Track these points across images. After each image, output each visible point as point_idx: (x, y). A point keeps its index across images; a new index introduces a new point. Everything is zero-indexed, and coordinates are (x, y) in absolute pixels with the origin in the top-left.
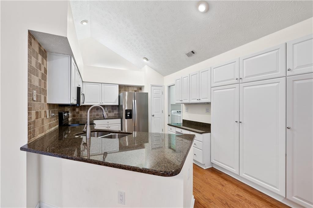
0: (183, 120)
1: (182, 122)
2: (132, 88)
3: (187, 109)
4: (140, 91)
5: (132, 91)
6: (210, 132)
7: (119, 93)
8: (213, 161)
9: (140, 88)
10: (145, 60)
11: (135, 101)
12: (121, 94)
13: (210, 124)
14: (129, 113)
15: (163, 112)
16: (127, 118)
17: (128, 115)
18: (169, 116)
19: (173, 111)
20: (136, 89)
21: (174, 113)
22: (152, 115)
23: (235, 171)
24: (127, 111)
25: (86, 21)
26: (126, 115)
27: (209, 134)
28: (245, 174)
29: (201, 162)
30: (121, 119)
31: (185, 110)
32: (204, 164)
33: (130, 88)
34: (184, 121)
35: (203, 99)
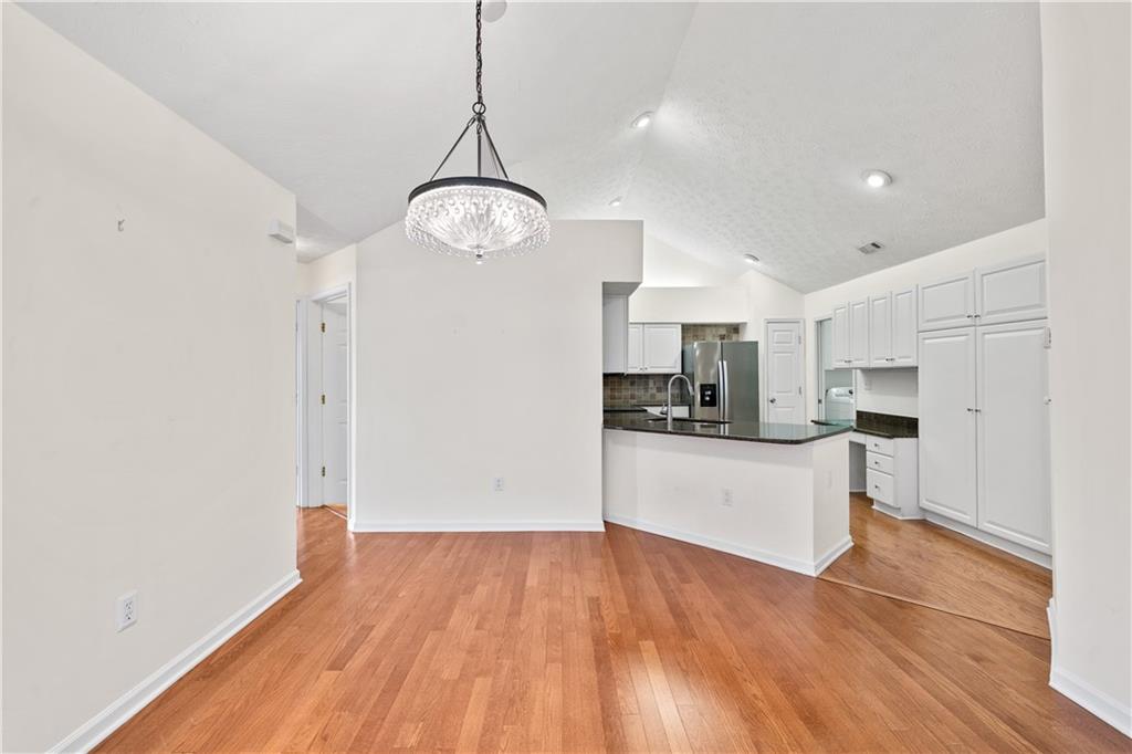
0: (858, 412)
1: (854, 417)
2: (714, 330)
3: (869, 385)
4: (734, 338)
5: (714, 336)
6: (917, 437)
7: (683, 344)
8: (925, 504)
9: (735, 329)
10: (750, 261)
11: (725, 363)
12: (687, 347)
13: (917, 419)
14: (709, 393)
15: (800, 392)
16: (703, 403)
17: (708, 398)
18: (820, 401)
19: (834, 390)
20: (723, 331)
21: (837, 395)
22: (771, 398)
23: (968, 519)
24: (703, 388)
25: (618, 200)
26: (703, 396)
27: (913, 440)
28: (989, 522)
29: (890, 502)
30: (690, 406)
31: (863, 385)
32: (899, 509)
33: (708, 330)
34: (860, 414)
35: (900, 358)
